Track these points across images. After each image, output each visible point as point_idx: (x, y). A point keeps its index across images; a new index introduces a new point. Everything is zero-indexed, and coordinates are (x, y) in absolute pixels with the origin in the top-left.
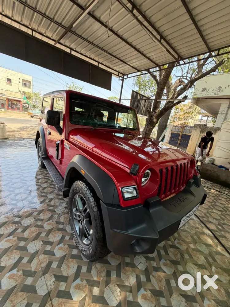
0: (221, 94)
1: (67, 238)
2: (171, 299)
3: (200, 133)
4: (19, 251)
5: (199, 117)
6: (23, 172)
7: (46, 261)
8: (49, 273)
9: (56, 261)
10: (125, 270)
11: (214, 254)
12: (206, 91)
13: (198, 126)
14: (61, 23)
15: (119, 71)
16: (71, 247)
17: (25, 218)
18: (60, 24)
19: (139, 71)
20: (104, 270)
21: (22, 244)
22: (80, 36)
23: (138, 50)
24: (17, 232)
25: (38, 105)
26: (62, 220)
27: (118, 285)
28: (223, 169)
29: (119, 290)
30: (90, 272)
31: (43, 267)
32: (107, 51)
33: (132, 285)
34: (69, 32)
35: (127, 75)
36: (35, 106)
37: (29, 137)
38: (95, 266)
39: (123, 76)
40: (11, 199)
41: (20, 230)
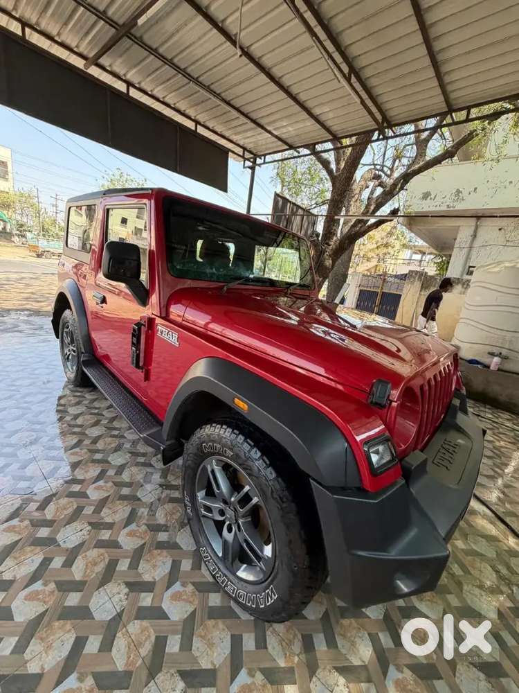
0: (460, 206)
1: (186, 565)
2: (458, 681)
3: (421, 291)
4: (69, 622)
5: (406, 254)
6: (28, 399)
7: (149, 636)
8: (164, 670)
9: (175, 632)
10: (342, 626)
11: (506, 557)
12: (431, 199)
13: (416, 274)
14: (105, 12)
15: (245, 146)
16: (202, 588)
17: (65, 526)
18: (101, 15)
19: (291, 147)
20: (295, 635)
21: (73, 599)
22: (154, 51)
23: (295, 99)
24: (50, 567)
25: (30, 223)
26: (161, 518)
27: (338, 669)
28: (479, 366)
29: (342, 680)
30: (266, 648)
31: (147, 655)
32: (219, 95)
33: (367, 663)
34: (125, 39)
35: (263, 155)
36: (22, 226)
37: (21, 307)
38: (271, 629)
39: (253, 157)
40: (14, 478)
41: (57, 562)
